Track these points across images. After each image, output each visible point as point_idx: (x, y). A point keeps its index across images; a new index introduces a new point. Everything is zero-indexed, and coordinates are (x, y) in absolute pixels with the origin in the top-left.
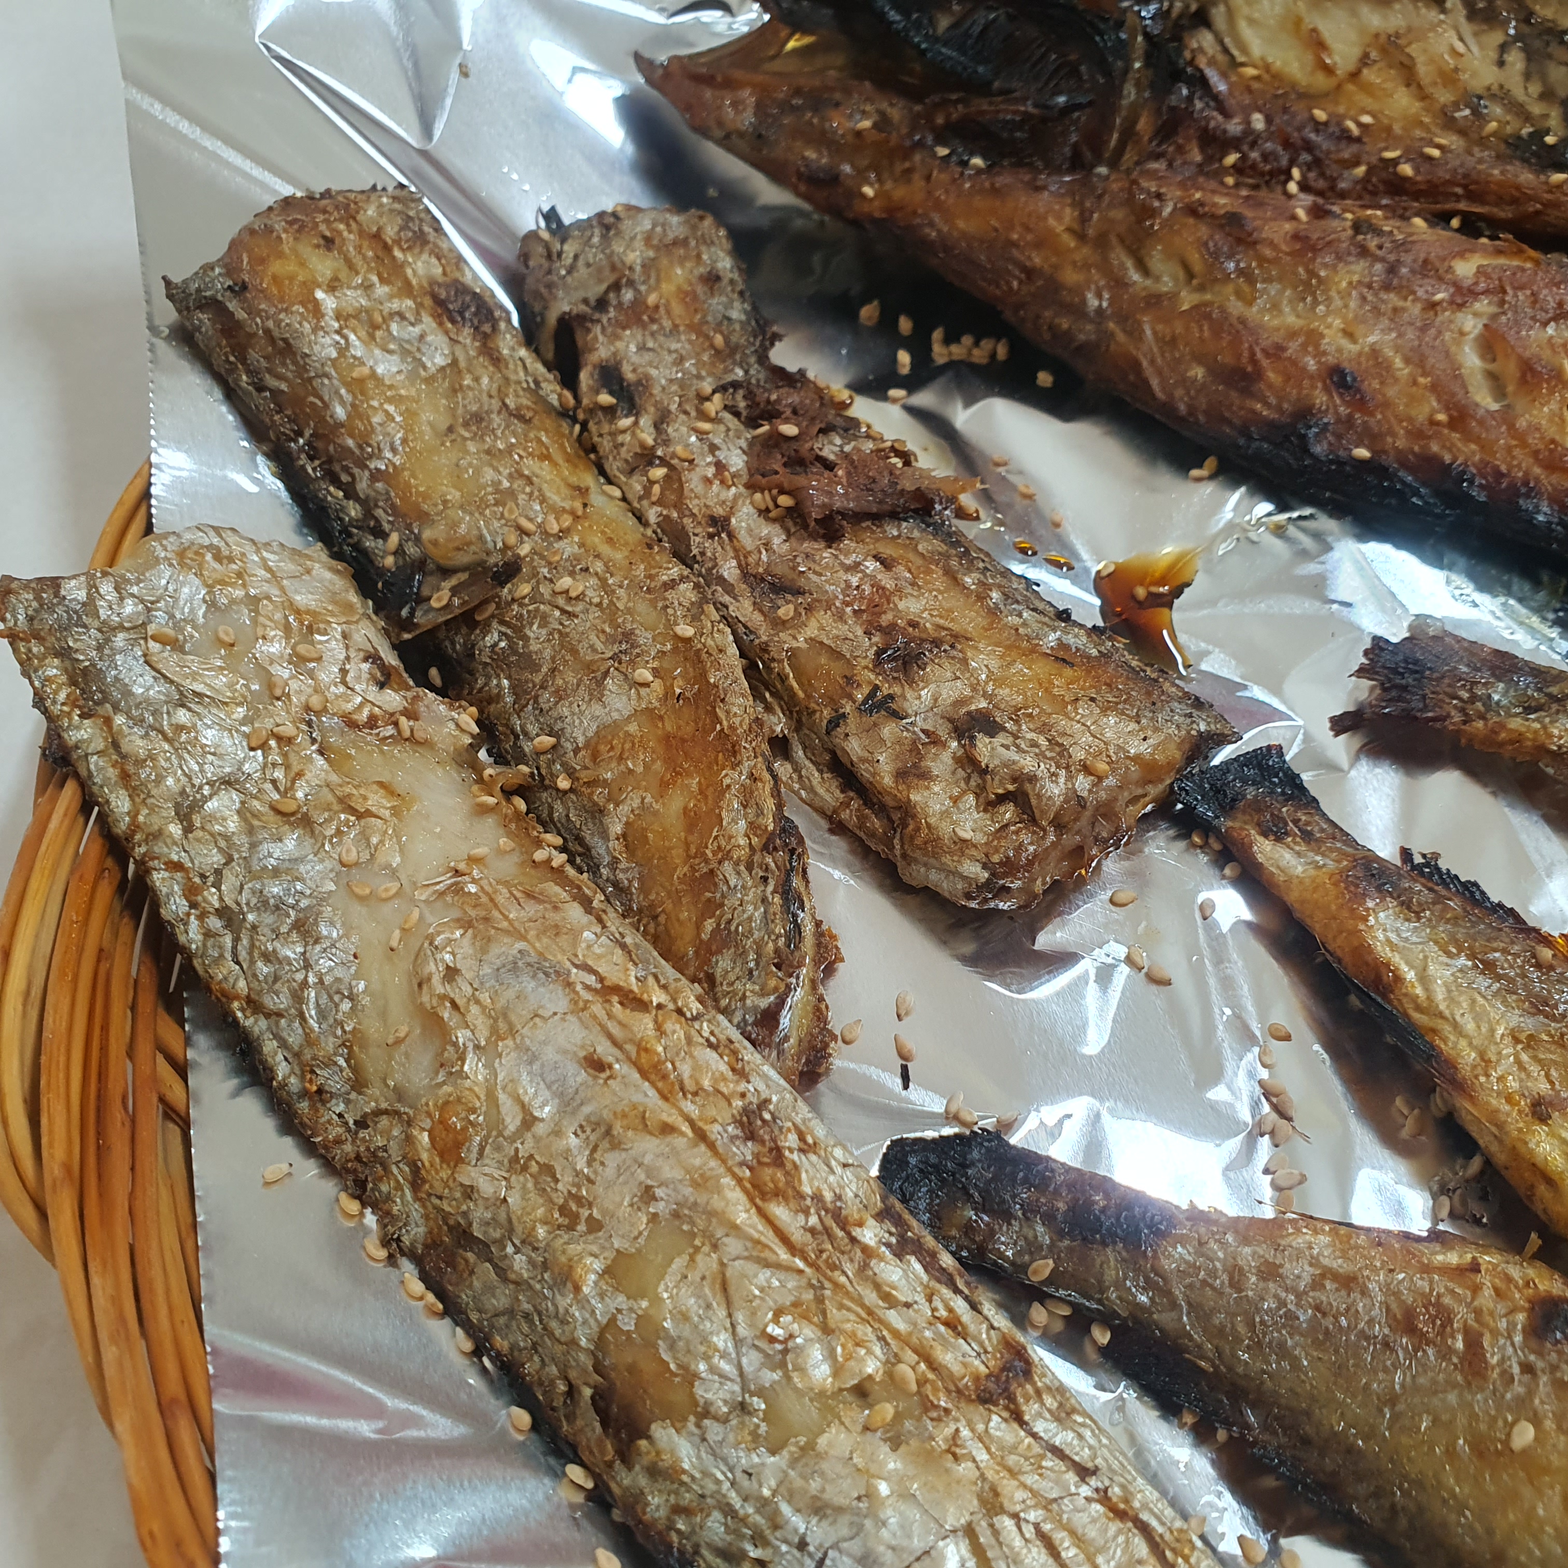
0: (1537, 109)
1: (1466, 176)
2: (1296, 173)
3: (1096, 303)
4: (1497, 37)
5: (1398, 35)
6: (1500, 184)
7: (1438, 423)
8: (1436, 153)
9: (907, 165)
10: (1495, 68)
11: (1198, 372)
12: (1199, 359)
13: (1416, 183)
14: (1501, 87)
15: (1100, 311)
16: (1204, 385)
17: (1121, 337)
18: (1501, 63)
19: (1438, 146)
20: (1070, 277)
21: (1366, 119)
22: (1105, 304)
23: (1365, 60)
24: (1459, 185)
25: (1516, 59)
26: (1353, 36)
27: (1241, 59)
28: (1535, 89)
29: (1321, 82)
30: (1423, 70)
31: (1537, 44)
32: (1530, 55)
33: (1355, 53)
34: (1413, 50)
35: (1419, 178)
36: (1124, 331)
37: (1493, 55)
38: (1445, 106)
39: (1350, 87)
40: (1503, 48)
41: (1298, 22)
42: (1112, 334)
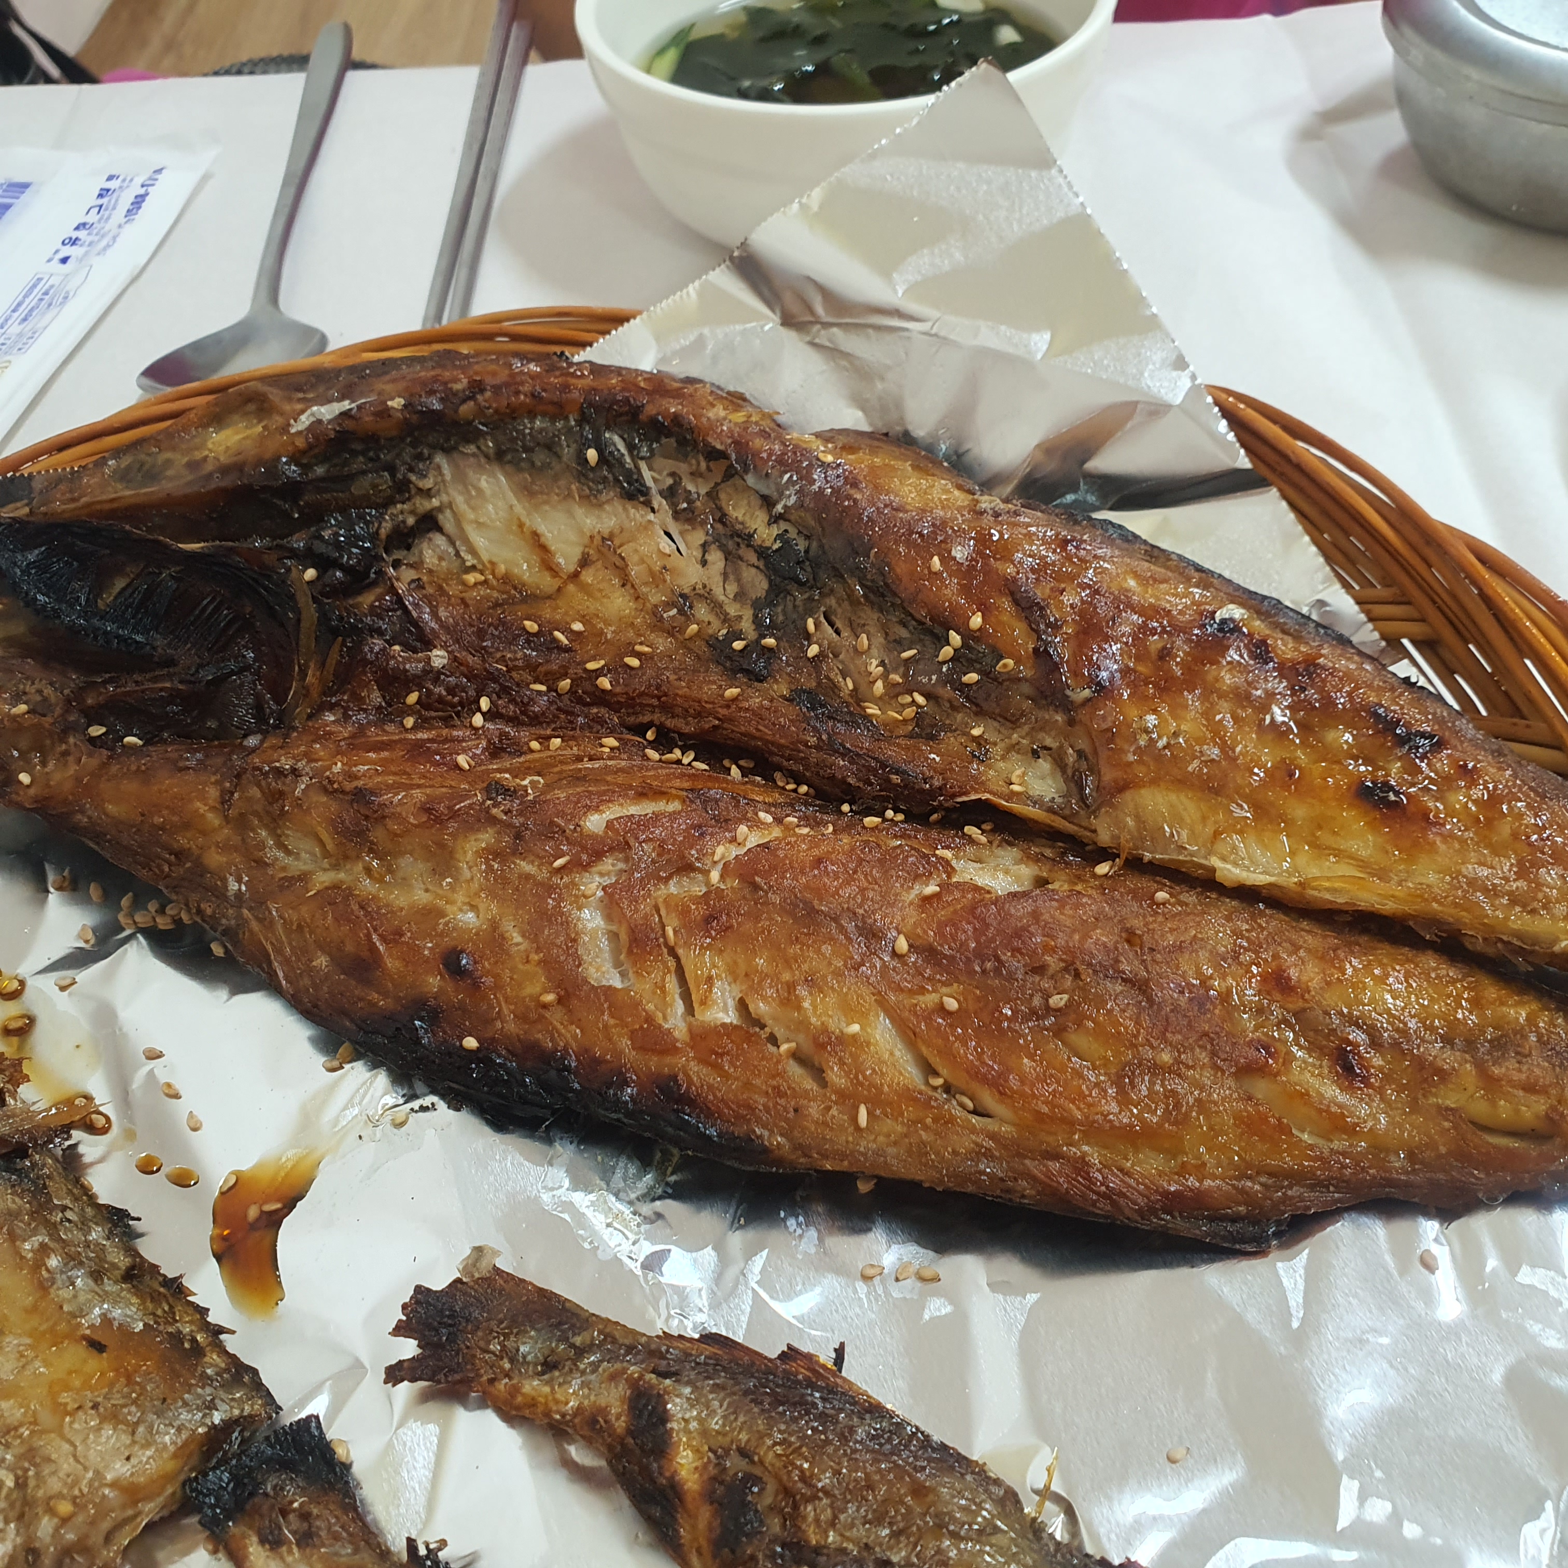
0: (732, 610)
1: (658, 687)
2: (485, 703)
3: (236, 887)
4: (699, 537)
5: (611, 537)
6: (685, 697)
7: (545, 1006)
8: (634, 662)
9: (64, 747)
10: (699, 567)
11: (322, 961)
12: (322, 946)
13: (616, 695)
14: (704, 586)
15: (239, 894)
16: (327, 976)
17: (255, 925)
18: (704, 563)
19: (638, 655)
20: (214, 859)
21: (577, 626)
22: (243, 888)
23: (585, 562)
24: (653, 697)
25: (716, 557)
26: (573, 537)
27: (470, 561)
28: (732, 588)
29: (547, 583)
30: (635, 571)
31: (731, 545)
32: (728, 556)
33: (575, 553)
34: (625, 551)
35: (618, 690)
36: (257, 918)
37: (698, 554)
38: (656, 606)
39: (571, 588)
40: (705, 547)
41: (521, 525)
42: (247, 921)
